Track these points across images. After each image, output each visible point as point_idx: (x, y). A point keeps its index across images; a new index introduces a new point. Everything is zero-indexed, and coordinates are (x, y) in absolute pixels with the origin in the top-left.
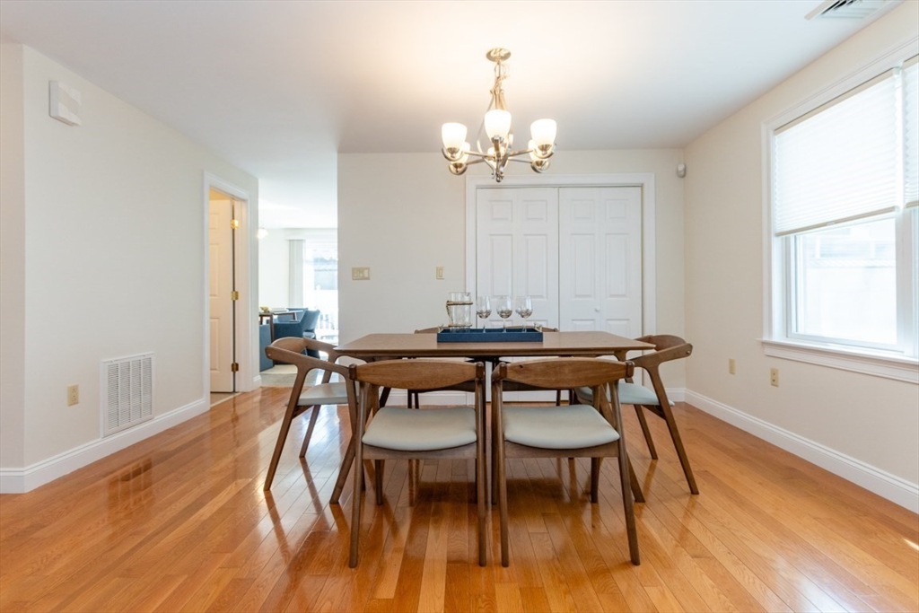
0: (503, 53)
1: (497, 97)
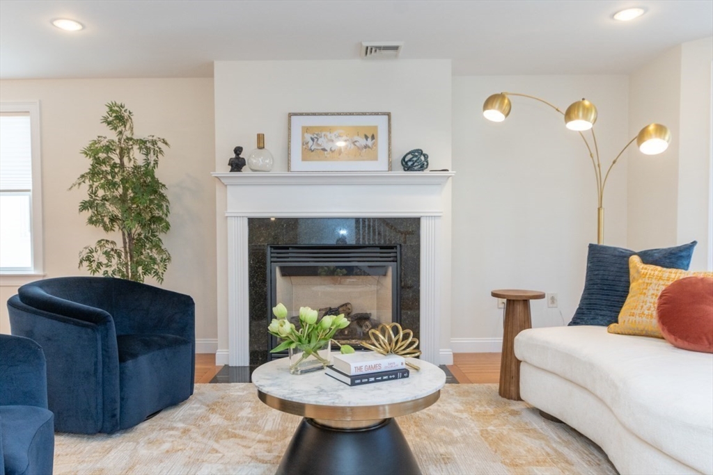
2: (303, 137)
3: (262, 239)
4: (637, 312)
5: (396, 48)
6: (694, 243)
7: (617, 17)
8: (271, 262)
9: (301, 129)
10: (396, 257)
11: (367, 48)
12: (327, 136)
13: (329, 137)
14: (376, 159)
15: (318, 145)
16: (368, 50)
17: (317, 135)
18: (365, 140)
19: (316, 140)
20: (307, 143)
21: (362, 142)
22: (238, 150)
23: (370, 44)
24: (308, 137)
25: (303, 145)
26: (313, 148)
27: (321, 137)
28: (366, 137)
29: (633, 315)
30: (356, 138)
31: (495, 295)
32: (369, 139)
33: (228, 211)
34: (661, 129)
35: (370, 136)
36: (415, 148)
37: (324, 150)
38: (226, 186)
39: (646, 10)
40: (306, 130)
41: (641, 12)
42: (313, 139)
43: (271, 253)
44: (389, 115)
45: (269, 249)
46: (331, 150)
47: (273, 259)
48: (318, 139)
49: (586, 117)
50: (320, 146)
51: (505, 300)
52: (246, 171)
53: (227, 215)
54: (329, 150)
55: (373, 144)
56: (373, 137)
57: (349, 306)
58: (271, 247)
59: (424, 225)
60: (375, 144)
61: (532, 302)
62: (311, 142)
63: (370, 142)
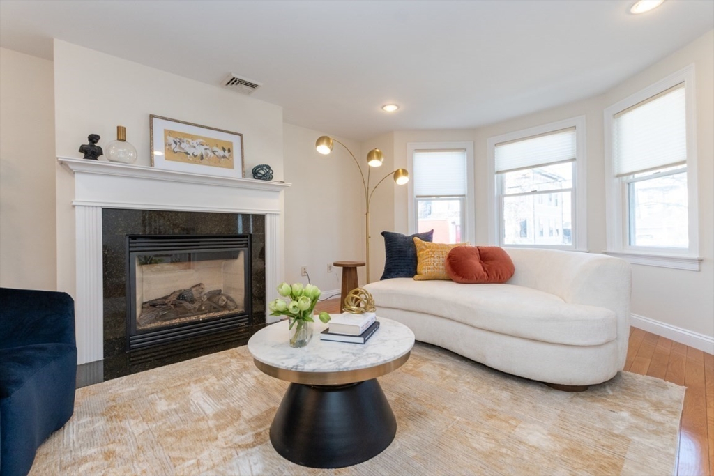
2: (166, 139)
3: (120, 229)
4: (432, 267)
5: (253, 86)
6: (433, 230)
7: (385, 108)
8: (130, 252)
9: (163, 132)
10: (247, 244)
11: (234, 78)
12: (189, 142)
13: (191, 143)
14: (232, 167)
15: (181, 148)
16: (233, 81)
17: (180, 139)
18: (223, 151)
19: (178, 144)
20: (170, 145)
21: (220, 152)
22: (94, 138)
23: (236, 76)
24: (171, 140)
25: (166, 145)
26: (176, 150)
27: (183, 142)
28: (224, 150)
29: (430, 269)
30: (215, 149)
31: (335, 265)
32: (226, 152)
33: (76, 200)
34: (405, 172)
35: (227, 149)
36: (264, 164)
37: (187, 153)
38: (74, 173)
39: (399, 107)
40: (168, 133)
41: (396, 108)
42: (175, 143)
43: (130, 243)
44: (241, 135)
45: (127, 239)
46: (193, 154)
47: (131, 249)
48: (180, 144)
49: (379, 158)
50: (183, 149)
51: (341, 268)
52: (102, 160)
53: (74, 204)
54: (191, 154)
55: (230, 155)
56: (229, 151)
57: (202, 286)
58: (130, 237)
59: (268, 220)
60: (231, 156)
61: (358, 268)
62: (174, 145)
63: (226, 154)
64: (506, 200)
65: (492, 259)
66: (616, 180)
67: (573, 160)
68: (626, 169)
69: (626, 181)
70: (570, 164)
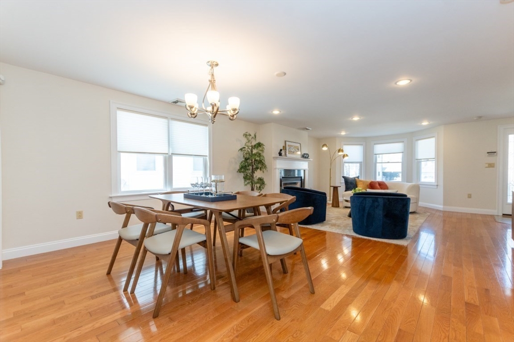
0: (215, 63)
1: (212, 83)
13: (292, 148)
22: (281, 150)
24: (289, 147)
26: (290, 151)
30: (296, 149)
33: (277, 167)
38: (277, 160)
44: (300, 144)
55: (298, 151)
62: (289, 149)
64: (377, 164)
65: (382, 185)
66: (416, 161)
67: (402, 152)
68: (419, 157)
69: (419, 162)
70: (401, 154)
